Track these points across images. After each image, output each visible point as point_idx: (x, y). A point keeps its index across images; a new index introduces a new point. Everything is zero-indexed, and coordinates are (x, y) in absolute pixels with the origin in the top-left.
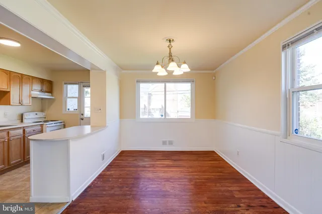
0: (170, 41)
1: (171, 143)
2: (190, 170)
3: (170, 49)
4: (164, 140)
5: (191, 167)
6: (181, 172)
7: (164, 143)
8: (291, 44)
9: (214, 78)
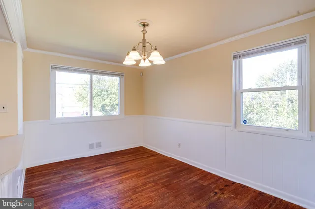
0: (144, 25)
1: (99, 145)
2: (143, 171)
3: (144, 34)
4: (90, 143)
5: (140, 169)
6: (138, 176)
7: (91, 146)
8: (243, 56)
9: (142, 74)
